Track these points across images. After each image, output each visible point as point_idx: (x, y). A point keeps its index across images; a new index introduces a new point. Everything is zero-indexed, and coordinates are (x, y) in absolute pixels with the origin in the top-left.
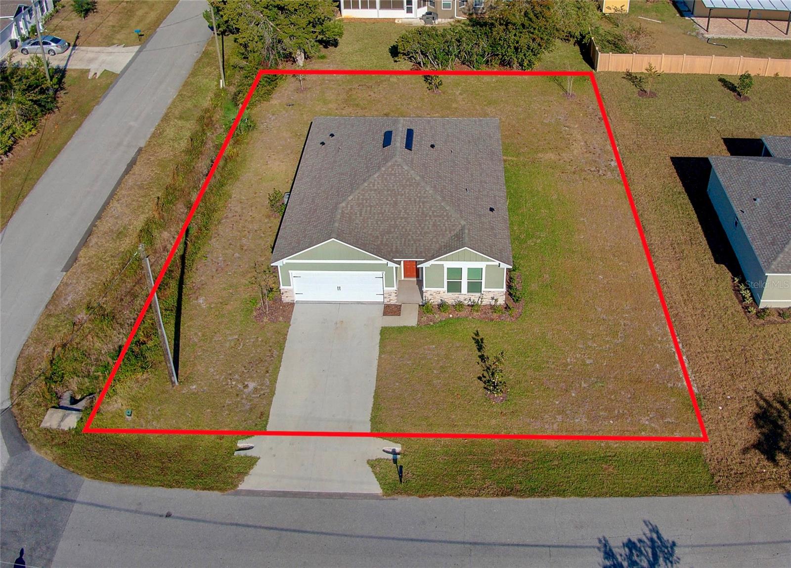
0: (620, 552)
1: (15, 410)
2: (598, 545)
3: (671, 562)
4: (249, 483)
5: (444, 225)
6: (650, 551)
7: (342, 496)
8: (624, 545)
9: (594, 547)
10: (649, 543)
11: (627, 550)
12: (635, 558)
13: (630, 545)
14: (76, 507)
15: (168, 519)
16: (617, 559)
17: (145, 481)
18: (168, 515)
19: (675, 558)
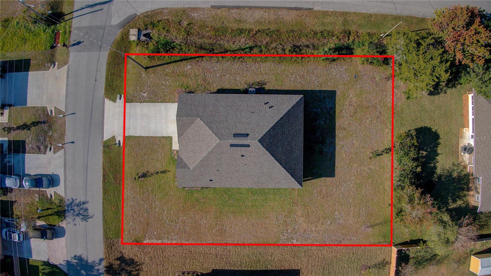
0: (85, 206)
2: (87, 200)
3: (81, 219)
5: (191, 161)
6: (85, 214)
7: (103, 129)
8: (87, 208)
9: (86, 199)
10: (87, 215)
11: (85, 208)
12: (83, 210)
13: (87, 210)
14: (98, 52)
16: (82, 205)
17: (108, 70)
18: (96, 80)
19: (83, 221)
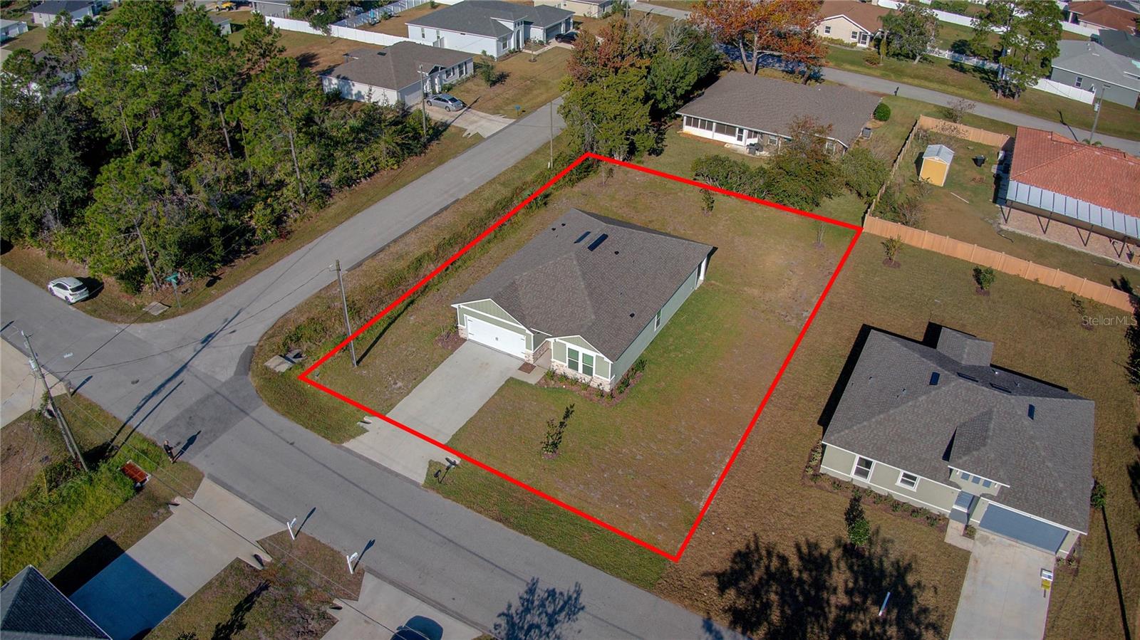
0: (541, 592)
1: (257, 349)
2: (529, 582)
3: (569, 619)
4: (351, 444)
5: (579, 314)
6: (561, 603)
7: (397, 475)
8: (548, 591)
9: (525, 581)
10: (566, 598)
11: (546, 594)
12: (547, 603)
13: (552, 593)
14: (247, 419)
15: (291, 446)
16: (534, 596)
17: (297, 419)
18: (292, 444)
19: (575, 617)
